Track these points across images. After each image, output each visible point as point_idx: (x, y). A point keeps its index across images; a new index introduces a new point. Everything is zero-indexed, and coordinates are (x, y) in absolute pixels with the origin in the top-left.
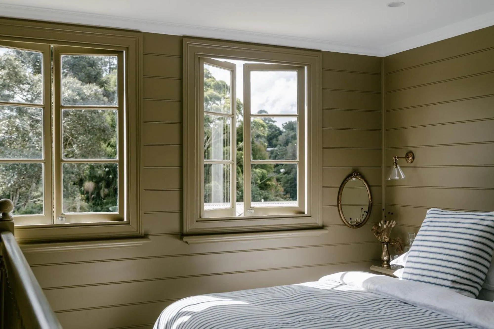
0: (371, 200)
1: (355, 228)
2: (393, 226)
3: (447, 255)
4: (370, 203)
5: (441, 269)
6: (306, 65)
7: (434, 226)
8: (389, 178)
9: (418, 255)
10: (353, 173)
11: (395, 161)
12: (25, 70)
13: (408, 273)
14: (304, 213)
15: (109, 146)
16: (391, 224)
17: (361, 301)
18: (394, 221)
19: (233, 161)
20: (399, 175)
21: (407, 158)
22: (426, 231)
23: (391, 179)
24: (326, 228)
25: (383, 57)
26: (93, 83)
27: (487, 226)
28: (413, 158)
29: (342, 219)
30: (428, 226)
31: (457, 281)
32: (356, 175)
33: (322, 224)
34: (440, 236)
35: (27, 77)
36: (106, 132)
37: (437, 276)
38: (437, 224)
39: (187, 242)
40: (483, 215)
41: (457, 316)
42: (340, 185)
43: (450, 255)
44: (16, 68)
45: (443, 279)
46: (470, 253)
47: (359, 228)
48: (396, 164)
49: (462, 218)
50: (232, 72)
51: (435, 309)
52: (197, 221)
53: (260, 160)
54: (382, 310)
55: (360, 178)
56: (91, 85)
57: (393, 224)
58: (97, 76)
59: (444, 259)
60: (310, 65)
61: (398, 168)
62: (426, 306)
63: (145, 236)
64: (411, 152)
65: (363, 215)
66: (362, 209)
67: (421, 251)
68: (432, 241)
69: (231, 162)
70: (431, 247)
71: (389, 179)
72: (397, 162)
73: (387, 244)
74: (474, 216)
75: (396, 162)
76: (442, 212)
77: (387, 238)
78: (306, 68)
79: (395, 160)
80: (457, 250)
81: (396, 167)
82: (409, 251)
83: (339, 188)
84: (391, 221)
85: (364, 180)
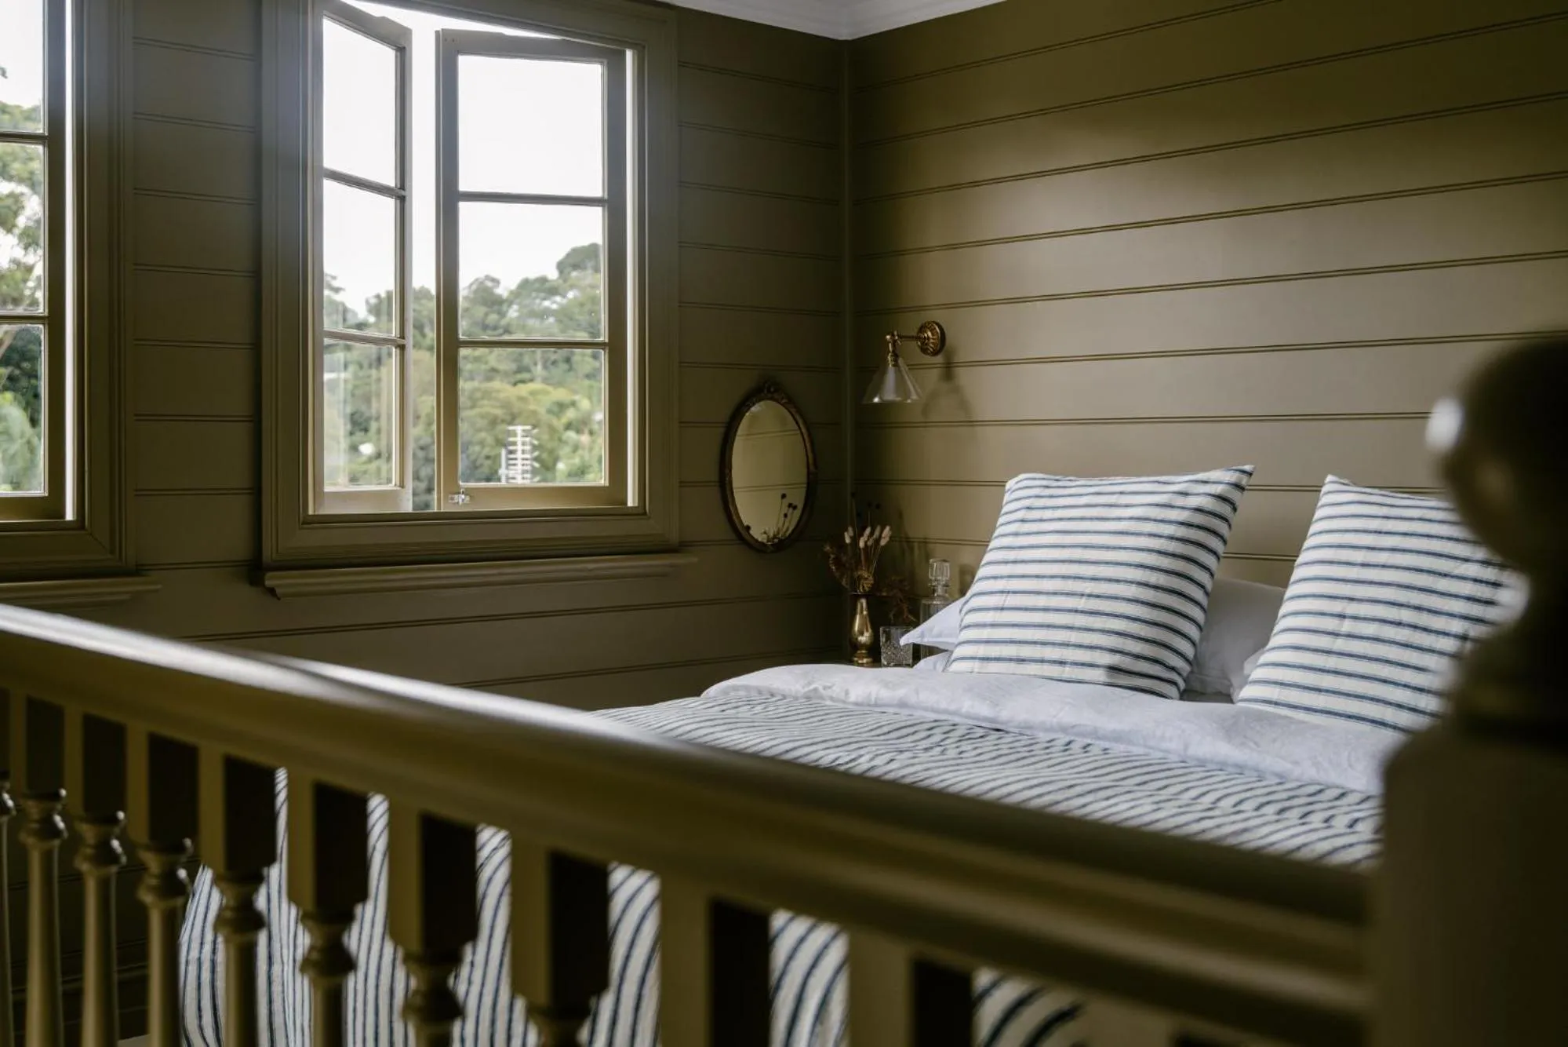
0: (815, 468)
2: (883, 542)
3: (1090, 596)
4: (811, 477)
5: (1074, 637)
6: (632, 46)
7: (1041, 520)
8: (877, 395)
9: (1000, 604)
10: (765, 384)
11: (891, 348)
13: (973, 658)
14: (624, 504)
17: (872, 730)
18: (888, 528)
19: (404, 338)
20: (902, 388)
21: (924, 338)
22: (1016, 534)
23: (879, 399)
24: (688, 550)
25: (846, 41)
27: (1198, 510)
28: (942, 338)
29: (734, 525)
30: (1023, 521)
31: (1123, 666)
34: (1063, 547)
37: (1063, 658)
38: (1048, 514)
39: (272, 591)
40: (1181, 482)
41: (1165, 745)
42: (728, 421)
43: (1098, 596)
45: (1083, 664)
46: (1156, 587)
47: (780, 551)
48: (896, 356)
49: (1122, 493)
50: (399, 54)
51: (1095, 734)
52: (304, 523)
54: (948, 747)
55: (784, 401)
57: (883, 535)
59: (1080, 607)
60: (644, 46)
61: (899, 367)
62: (1064, 729)
63: (138, 571)
64: (934, 323)
65: (786, 515)
66: (784, 496)
67: (1008, 592)
68: (1041, 561)
69: (397, 341)
70: (1037, 577)
72: (897, 351)
73: (866, 596)
74: (1156, 485)
75: (893, 351)
76: (1057, 480)
77: (866, 579)
78: (629, 54)
79: (891, 343)
80: (1118, 581)
81: (896, 364)
82: (969, 594)
83: (721, 430)
84: (876, 528)
85: (795, 407)
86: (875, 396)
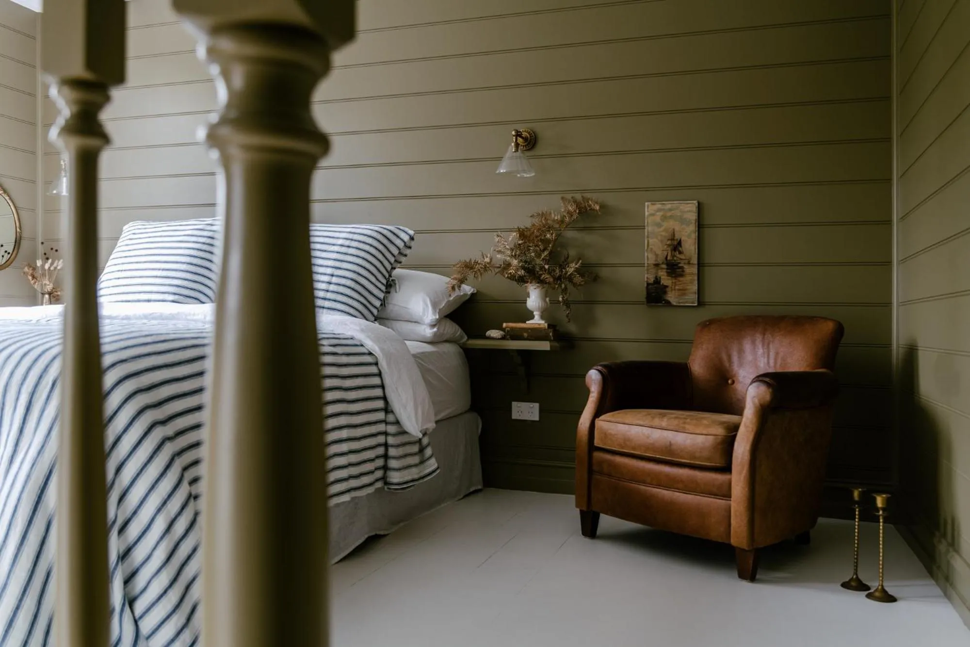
0: (20, 230)
2: (59, 268)
3: (163, 270)
4: (18, 234)
7: (140, 238)
9: (117, 277)
16: (55, 265)
18: (61, 261)
34: (150, 248)
38: (144, 236)
43: (167, 270)
55: (1, 192)
57: (59, 265)
59: (159, 275)
65: (3, 256)
67: (122, 271)
68: (139, 256)
70: (137, 263)
71: (55, 192)
73: (49, 293)
77: (49, 285)
79: (63, 165)
80: (177, 262)
84: (55, 260)
85: (8, 196)
86: (54, 190)
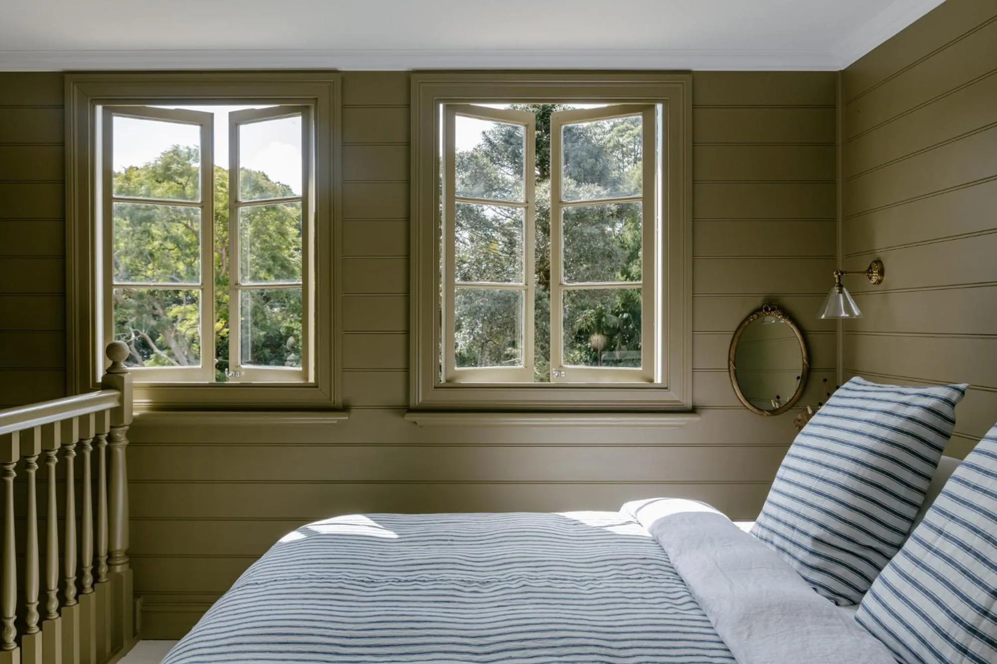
0: (808, 361)
1: (767, 415)
4: (805, 367)
6: (659, 101)
8: (823, 313)
10: (764, 305)
11: (837, 281)
12: (496, 170)
14: (652, 381)
15: (628, 279)
19: (527, 285)
20: (848, 309)
21: (869, 273)
23: (826, 316)
24: (698, 411)
25: (840, 71)
26: (594, 183)
28: (881, 272)
29: (738, 397)
32: (770, 309)
33: (691, 405)
35: (499, 179)
36: (613, 258)
39: (415, 423)
42: (735, 330)
44: (483, 169)
47: (776, 415)
48: (841, 286)
52: (435, 388)
53: (578, 283)
56: (591, 186)
58: (603, 172)
60: (667, 100)
61: (844, 293)
63: (345, 409)
64: (878, 262)
67: (787, 467)
69: (523, 287)
71: (823, 317)
72: (841, 283)
75: (839, 283)
78: (659, 107)
79: (837, 278)
80: (839, 470)
81: (841, 292)
83: (732, 336)
85: (791, 320)
